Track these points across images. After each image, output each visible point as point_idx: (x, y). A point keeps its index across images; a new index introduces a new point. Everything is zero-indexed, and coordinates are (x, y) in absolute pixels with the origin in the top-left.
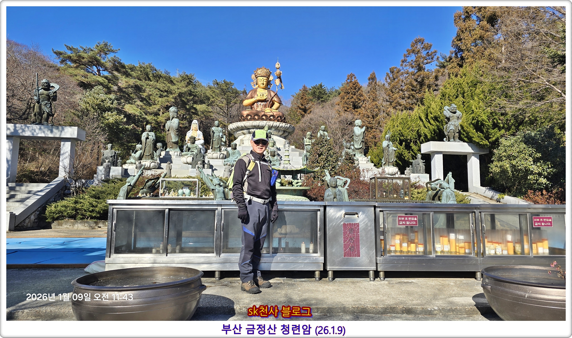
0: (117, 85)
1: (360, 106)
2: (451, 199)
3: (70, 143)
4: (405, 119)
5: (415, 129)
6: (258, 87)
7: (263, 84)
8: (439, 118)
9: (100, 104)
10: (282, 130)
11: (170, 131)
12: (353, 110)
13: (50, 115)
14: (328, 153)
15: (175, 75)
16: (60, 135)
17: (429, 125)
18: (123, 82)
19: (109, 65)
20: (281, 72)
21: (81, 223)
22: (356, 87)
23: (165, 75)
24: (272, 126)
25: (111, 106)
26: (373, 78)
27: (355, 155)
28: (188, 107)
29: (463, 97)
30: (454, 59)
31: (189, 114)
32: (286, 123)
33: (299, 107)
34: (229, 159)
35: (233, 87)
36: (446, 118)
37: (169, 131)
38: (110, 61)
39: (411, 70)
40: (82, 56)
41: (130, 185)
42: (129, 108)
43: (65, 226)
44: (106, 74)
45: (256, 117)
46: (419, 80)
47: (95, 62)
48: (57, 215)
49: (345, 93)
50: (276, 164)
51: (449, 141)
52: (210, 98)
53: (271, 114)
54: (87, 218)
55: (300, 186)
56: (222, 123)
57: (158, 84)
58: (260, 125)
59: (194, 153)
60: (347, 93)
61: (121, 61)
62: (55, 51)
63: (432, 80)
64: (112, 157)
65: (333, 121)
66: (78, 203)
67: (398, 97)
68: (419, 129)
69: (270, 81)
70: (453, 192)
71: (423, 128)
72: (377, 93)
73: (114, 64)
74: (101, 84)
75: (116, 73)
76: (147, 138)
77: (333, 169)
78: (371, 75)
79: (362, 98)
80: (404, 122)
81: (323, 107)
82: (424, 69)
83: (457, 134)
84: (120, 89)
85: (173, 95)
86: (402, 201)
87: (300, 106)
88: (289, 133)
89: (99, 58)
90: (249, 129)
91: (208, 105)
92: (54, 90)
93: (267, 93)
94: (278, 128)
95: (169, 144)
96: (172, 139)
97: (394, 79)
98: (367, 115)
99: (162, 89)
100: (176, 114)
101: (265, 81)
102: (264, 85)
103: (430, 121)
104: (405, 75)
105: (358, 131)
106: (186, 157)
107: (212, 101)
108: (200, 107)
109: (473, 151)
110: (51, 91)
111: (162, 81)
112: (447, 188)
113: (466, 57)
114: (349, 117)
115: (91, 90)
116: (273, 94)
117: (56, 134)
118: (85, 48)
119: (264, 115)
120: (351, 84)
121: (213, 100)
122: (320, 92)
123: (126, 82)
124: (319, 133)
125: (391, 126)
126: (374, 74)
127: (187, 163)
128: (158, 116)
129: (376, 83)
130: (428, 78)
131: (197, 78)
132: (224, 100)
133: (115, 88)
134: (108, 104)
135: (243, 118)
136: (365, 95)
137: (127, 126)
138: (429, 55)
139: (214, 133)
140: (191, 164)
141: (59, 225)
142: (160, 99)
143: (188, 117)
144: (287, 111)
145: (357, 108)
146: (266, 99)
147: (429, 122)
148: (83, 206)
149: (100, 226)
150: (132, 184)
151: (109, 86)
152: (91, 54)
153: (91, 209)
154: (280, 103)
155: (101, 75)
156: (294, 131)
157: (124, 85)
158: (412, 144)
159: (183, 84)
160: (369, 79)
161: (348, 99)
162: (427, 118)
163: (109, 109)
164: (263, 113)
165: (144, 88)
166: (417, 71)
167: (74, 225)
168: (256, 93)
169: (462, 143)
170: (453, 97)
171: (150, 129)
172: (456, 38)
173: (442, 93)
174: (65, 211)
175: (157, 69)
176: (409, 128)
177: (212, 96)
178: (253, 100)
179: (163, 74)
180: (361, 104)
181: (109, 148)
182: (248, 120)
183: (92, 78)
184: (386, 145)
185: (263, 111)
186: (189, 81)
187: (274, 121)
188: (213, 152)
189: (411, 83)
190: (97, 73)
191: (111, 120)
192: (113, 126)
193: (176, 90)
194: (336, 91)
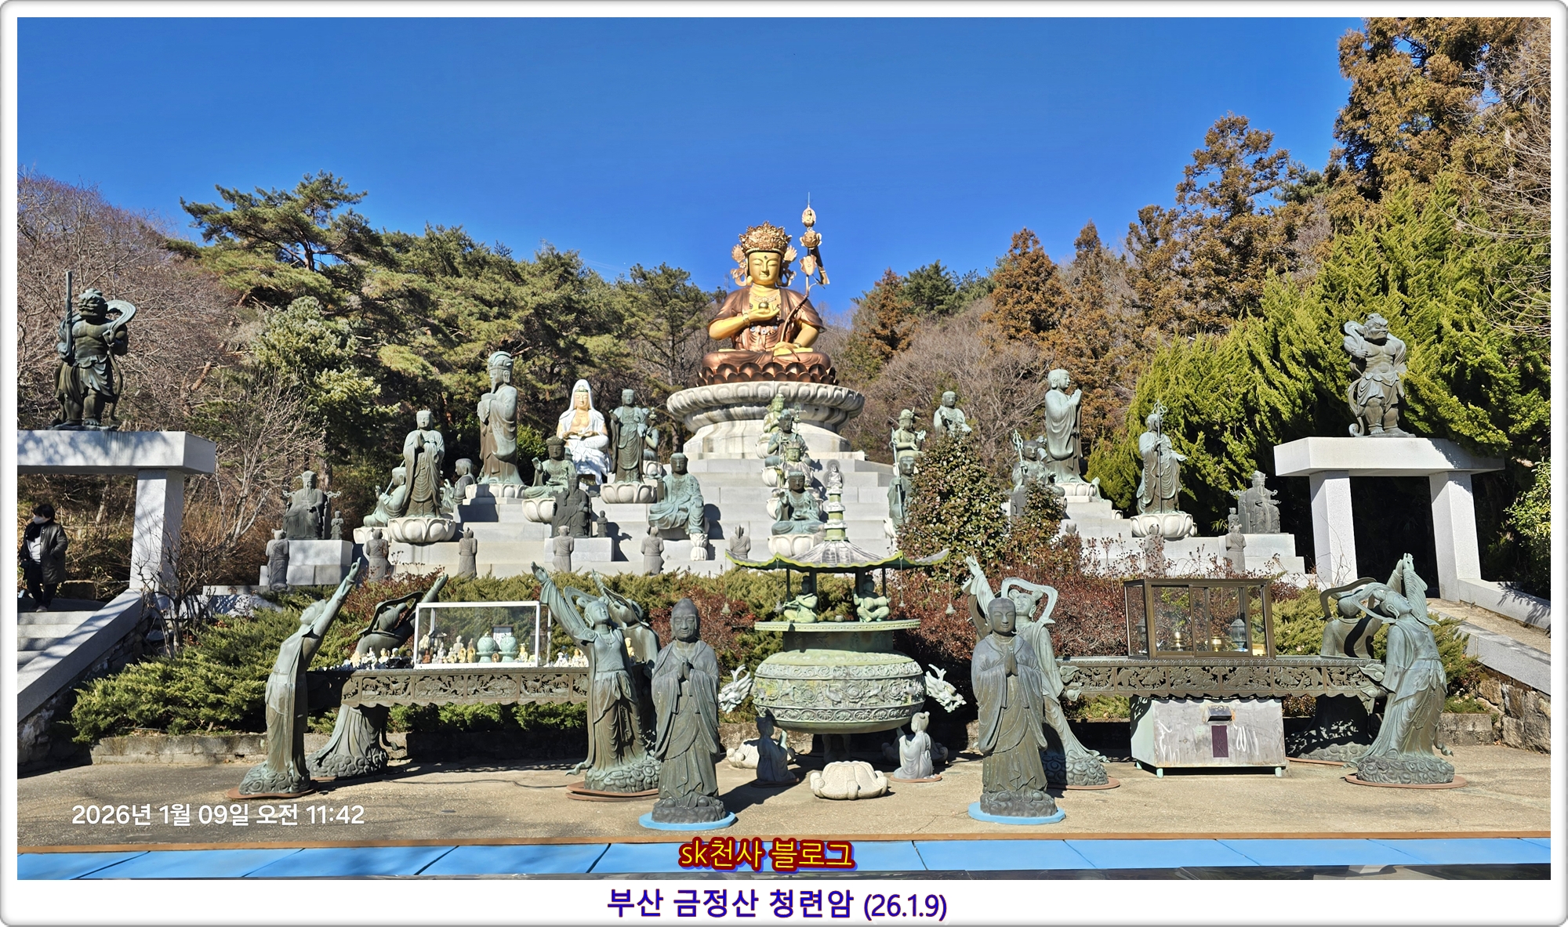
0: (360, 294)
1: (1054, 323)
2: (1423, 654)
3: (164, 481)
4: (1204, 361)
5: (1235, 389)
6: (753, 282)
7: (767, 273)
8: (1323, 358)
9: (308, 349)
10: (824, 407)
11: (492, 424)
12: (1035, 336)
13: (108, 396)
14: (971, 490)
15: (525, 257)
16: (133, 458)
17: (1285, 378)
18: (377, 281)
19: (336, 237)
20: (820, 235)
21: (181, 741)
22: (1041, 269)
23: (497, 257)
24: (796, 395)
25: (338, 352)
26: (1089, 242)
27: (1051, 479)
28: (562, 344)
29: (1403, 289)
30: (1344, 173)
31: (566, 363)
32: (837, 384)
33: (874, 332)
34: (663, 504)
35: (688, 284)
36: (1355, 359)
37: (487, 423)
38: (337, 226)
39: (1210, 213)
40: (260, 215)
41: (310, 634)
42: (392, 356)
43: (134, 755)
44: (330, 261)
45: (748, 372)
46: (1236, 242)
47: (297, 231)
48: (110, 719)
49: (1007, 287)
50: (807, 515)
51: (1367, 433)
52: (623, 316)
53: (793, 359)
54: (204, 728)
55: (884, 619)
56: (657, 386)
57: (478, 284)
58: (760, 393)
59: (559, 489)
60: (1015, 286)
61: (368, 226)
62: (187, 205)
63: (1276, 239)
64: (313, 510)
65: (975, 369)
66: (172, 679)
67: (1173, 294)
68: (1248, 392)
69: (788, 262)
70: (1425, 629)
71: (1262, 388)
72: (1104, 284)
73: (350, 235)
74: (311, 291)
75: (357, 260)
76: (419, 450)
77: (992, 542)
78: (1083, 232)
79: (1057, 299)
80: (1200, 372)
81: (945, 329)
82: (1251, 208)
83: (1394, 411)
84: (368, 304)
85: (521, 313)
86: (1244, 662)
87: (879, 329)
88: (847, 413)
89: (310, 220)
90: (727, 406)
91: (619, 337)
92: (120, 321)
93: (779, 298)
94: (815, 402)
95: (488, 462)
96: (496, 449)
97: (1155, 240)
98: (1077, 348)
99: (488, 297)
100: (507, 372)
101: (771, 263)
102: (770, 277)
103: (1288, 365)
104: (1192, 228)
105: (1060, 404)
106: (537, 500)
107: (629, 324)
108: (596, 344)
109: (1450, 466)
110: (108, 325)
111: (490, 275)
112: (1403, 614)
113: (1386, 166)
114: (1022, 356)
115: (285, 309)
116: (795, 301)
117: (120, 456)
118: (270, 193)
119: (772, 364)
120: (1025, 262)
121: (631, 321)
122: (935, 288)
123: (384, 283)
124: (937, 414)
125: (1157, 383)
126: (1092, 228)
127: (541, 520)
128: (481, 374)
129: (1098, 255)
130: (1264, 235)
131: (587, 262)
132: (664, 321)
133: (354, 300)
134: (331, 348)
135: (708, 374)
136: (1067, 290)
137: (382, 409)
138: (1264, 167)
139: (621, 425)
140: (550, 523)
141: (113, 750)
142: (484, 326)
143: (564, 371)
144: (841, 344)
145: (1046, 329)
146: (775, 317)
147: (1284, 369)
148: (186, 689)
149: (240, 752)
150: (315, 632)
151: (335, 296)
152: (284, 207)
153: (212, 697)
154: (817, 327)
155: (317, 266)
156: (861, 406)
157: (378, 291)
158: (1227, 437)
159: (548, 280)
160: (1079, 245)
161: (1019, 302)
162: (1275, 355)
163: (334, 363)
164: (767, 359)
165: (432, 297)
166: (1229, 214)
167: (162, 749)
168: (747, 300)
169: (1412, 439)
170: (1368, 290)
171: (427, 422)
172: (1351, 110)
173: (1327, 279)
174: (133, 705)
175: (474, 242)
176: (1217, 388)
177: (628, 310)
178: (738, 320)
179: (494, 255)
180: (1056, 316)
181: (305, 485)
182: (724, 381)
183: (287, 276)
184: (1152, 446)
185: (768, 353)
186: (563, 271)
187: (800, 379)
188: (620, 483)
189: (1213, 251)
190: (306, 261)
191: (338, 393)
192: (345, 410)
193: (528, 299)
194: (981, 284)
